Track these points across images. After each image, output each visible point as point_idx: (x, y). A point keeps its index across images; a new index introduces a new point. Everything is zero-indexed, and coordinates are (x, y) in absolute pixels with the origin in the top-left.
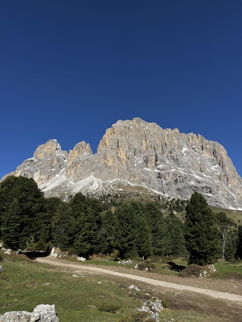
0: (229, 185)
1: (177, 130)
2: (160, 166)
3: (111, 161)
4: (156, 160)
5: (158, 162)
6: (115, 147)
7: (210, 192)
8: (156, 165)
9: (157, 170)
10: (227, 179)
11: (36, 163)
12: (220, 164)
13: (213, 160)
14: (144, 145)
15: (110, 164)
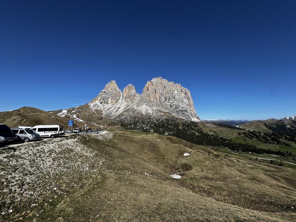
0: (191, 108)
1: (173, 82)
2: (171, 101)
3: (152, 99)
4: (169, 99)
5: (170, 100)
6: (154, 92)
7: (186, 112)
8: (169, 101)
9: (170, 103)
10: (190, 106)
11: (107, 94)
12: (188, 99)
13: (185, 97)
14: (165, 91)
15: (152, 100)
